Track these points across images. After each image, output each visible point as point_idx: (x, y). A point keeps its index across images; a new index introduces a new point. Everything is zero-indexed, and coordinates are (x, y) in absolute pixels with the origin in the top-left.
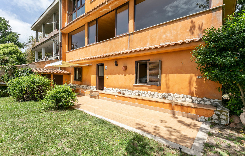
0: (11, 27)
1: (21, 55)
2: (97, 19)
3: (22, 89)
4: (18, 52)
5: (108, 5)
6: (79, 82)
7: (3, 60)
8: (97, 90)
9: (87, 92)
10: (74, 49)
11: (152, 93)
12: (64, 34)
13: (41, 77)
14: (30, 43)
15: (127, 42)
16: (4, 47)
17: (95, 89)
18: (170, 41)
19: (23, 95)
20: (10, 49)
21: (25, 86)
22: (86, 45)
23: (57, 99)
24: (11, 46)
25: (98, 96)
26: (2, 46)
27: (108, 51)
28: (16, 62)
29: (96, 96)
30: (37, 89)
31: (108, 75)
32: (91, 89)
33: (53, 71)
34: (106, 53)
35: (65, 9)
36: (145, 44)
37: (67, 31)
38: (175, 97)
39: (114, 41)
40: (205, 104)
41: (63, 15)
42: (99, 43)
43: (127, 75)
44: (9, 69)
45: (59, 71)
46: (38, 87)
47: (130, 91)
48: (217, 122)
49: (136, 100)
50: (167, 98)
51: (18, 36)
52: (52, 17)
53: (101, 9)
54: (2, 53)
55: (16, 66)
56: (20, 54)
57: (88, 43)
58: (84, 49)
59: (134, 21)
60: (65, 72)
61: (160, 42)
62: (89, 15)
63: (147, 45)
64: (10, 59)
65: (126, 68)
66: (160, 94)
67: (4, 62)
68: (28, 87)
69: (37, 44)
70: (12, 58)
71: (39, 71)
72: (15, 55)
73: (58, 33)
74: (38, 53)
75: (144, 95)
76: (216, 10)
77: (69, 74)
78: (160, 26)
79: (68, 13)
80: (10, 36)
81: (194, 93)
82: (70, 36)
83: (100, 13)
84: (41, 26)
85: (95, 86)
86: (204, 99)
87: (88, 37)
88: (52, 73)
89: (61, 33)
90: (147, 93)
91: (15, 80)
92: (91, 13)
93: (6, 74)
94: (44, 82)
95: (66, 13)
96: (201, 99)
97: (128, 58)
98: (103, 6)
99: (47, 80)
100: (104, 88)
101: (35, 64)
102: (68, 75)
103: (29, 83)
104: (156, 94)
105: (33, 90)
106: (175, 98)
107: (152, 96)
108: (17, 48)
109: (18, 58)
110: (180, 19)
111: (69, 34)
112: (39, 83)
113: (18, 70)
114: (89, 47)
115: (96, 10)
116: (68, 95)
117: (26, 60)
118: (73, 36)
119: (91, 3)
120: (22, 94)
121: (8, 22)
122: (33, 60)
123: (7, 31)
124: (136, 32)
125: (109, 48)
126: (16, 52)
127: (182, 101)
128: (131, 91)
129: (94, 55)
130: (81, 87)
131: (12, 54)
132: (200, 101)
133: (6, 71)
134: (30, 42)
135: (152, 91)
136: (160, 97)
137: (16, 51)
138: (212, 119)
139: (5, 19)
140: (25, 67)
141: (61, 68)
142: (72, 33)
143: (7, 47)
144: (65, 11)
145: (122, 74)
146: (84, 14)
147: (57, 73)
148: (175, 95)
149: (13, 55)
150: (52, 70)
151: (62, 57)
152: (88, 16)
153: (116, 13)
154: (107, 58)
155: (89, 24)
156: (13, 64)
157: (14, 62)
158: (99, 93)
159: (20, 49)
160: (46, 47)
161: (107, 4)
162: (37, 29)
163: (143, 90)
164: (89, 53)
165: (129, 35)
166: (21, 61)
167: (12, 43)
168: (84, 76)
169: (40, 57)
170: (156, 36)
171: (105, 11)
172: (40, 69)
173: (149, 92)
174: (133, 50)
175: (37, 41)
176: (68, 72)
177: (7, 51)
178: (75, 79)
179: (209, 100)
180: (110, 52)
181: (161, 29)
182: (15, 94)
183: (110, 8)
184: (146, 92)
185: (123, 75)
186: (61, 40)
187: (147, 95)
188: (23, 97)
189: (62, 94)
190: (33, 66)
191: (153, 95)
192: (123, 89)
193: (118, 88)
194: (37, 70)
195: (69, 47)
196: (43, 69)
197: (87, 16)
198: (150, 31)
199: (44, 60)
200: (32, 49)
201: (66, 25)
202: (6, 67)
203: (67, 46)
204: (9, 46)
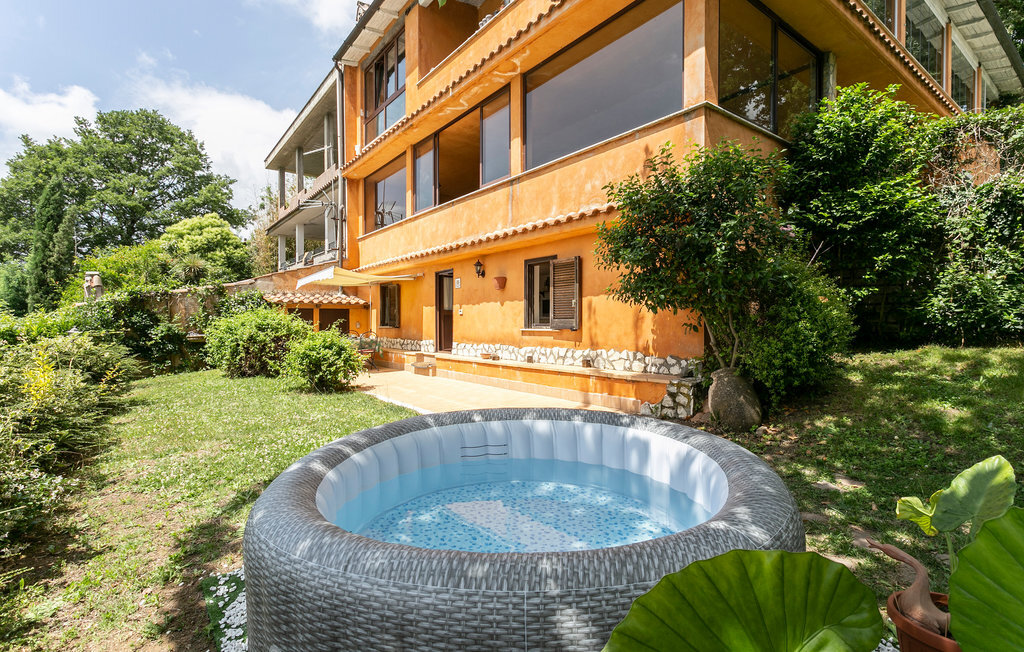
0: (209, 160)
1: (238, 250)
2: (436, 134)
3: (238, 345)
4: (230, 242)
5: (456, 98)
6: (393, 331)
7: (190, 269)
8: (436, 351)
9: (409, 358)
10: (383, 225)
11: (562, 352)
12: (352, 182)
13: (282, 315)
14: (264, 212)
15: (507, 205)
16: (193, 230)
17: (432, 350)
18: (600, 200)
19: (241, 359)
20: (210, 234)
21: (245, 337)
22: (409, 215)
23: (310, 363)
24: (211, 225)
25: (434, 368)
26: (187, 227)
27: (462, 233)
28: (224, 273)
29: (428, 368)
30: (273, 345)
31: (464, 306)
32: (422, 349)
33: (321, 299)
34: (458, 238)
35: (353, 102)
36: (547, 211)
37: (359, 172)
38: (611, 359)
39: (477, 201)
40: (670, 374)
41: (349, 121)
42: (441, 208)
43: (507, 303)
44: (207, 296)
45: (338, 298)
46: (277, 340)
47: (513, 351)
48: (670, 413)
49: (518, 372)
50: (593, 362)
51: (231, 186)
52: (323, 126)
53: (441, 109)
54: (187, 249)
55: (224, 285)
56: (236, 247)
57: (415, 209)
58: (405, 226)
59: (524, 141)
60: (353, 300)
61: (580, 204)
62: (412, 125)
63: (553, 213)
64: (208, 265)
65: (502, 282)
66: (579, 353)
67: (192, 275)
68: (252, 339)
69: (282, 213)
70: (214, 261)
71: (282, 298)
72: (223, 253)
73: (336, 180)
74: (287, 241)
75: (543, 359)
76: (693, 115)
77: (366, 307)
78: (578, 158)
79: (362, 114)
80: (209, 191)
81: (651, 345)
82: (370, 186)
83: (440, 118)
84: (290, 156)
85: (432, 341)
86: (669, 359)
87: (414, 191)
88: (317, 305)
89: (344, 179)
90: (551, 353)
91: (222, 323)
92: (414, 121)
93: (201, 309)
94: (289, 329)
95: (356, 116)
96: (662, 361)
97: (508, 251)
98: (443, 100)
99: (298, 324)
100: (454, 344)
101: (272, 280)
102: (364, 311)
103: (255, 330)
104: (569, 354)
105: (262, 349)
106: (611, 362)
107: (561, 361)
108: (228, 228)
109: (229, 262)
110: (621, 139)
111: (365, 179)
112: (276, 330)
113: (230, 297)
114: (417, 222)
115: (426, 112)
116: (339, 354)
117: (253, 268)
118: (380, 186)
119: (419, 86)
120: (238, 357)
121: (201, 146)
122: (272, 267)
123: (198, 173)
124: (527, 175)
125: (464, 224)
126: (222, 242)
127: (625, 369)
128: (516, 349)
129: (428, 244)
130: (399, 346)
131: (214, 250)
132: (661, 365)
133: (202, 301)
134: (262, 207)
135: (562, 346)
136: (579, 362)
137: (224, 239)
138: (663, 407)
139: (191, 138)
140: (246, 289)
141: (345, 290)
142: (374, 178)
143: (201, 228)
144: (355, 108)
145: (496, 302)
146: (403, 118)
147: (330, 302)
148: (609, 353)
149: (218, 253)
150: (317, 296)
151: (346, 254)
152: (409, 128)
153: (482, 117)
154: (454, 253)
155: (417, 149)
156: (217, 281)
157: (219, 276)
158: (438, 359)
159: (234, 231)
160: (307, 222)
161: (453, 96)
162: (281, 164)
163: (542, 344)
164: (416, 238)
165: (511, 182)
166: (239, 269)
167: (214, 214)
168: (406, 313)
169: (290, 256)
170: (571, 187)
171: (451, 112)
172: (284, 294)
173: (555, 350)
174: (519, 228)
175: (282, 205)
176: (362, 302)
177: (200, 240)
178: (383, 323)
179: (679, 363)
180: (468, 234)
181: (582, 166)
182: (222, 357)
183: (464, 104)
184: (548, 350)
185: (499, 303)
186: (344, 203)
187: (551, 359)
188: (241, 366)
189: (323, 352)
190: (268, 286)
191: (564, 358)
192: (497, 346)
193: (488, 342)
194: (278, 295)
195: (368, 221)
196: (294, 294)
197: (406, 130)
198: (557, 173)
199: (301, 265)
200: (268, 230)
201: (358, 153)
202: (201, 289)
203: (361, 218)
204: (206, 223)
